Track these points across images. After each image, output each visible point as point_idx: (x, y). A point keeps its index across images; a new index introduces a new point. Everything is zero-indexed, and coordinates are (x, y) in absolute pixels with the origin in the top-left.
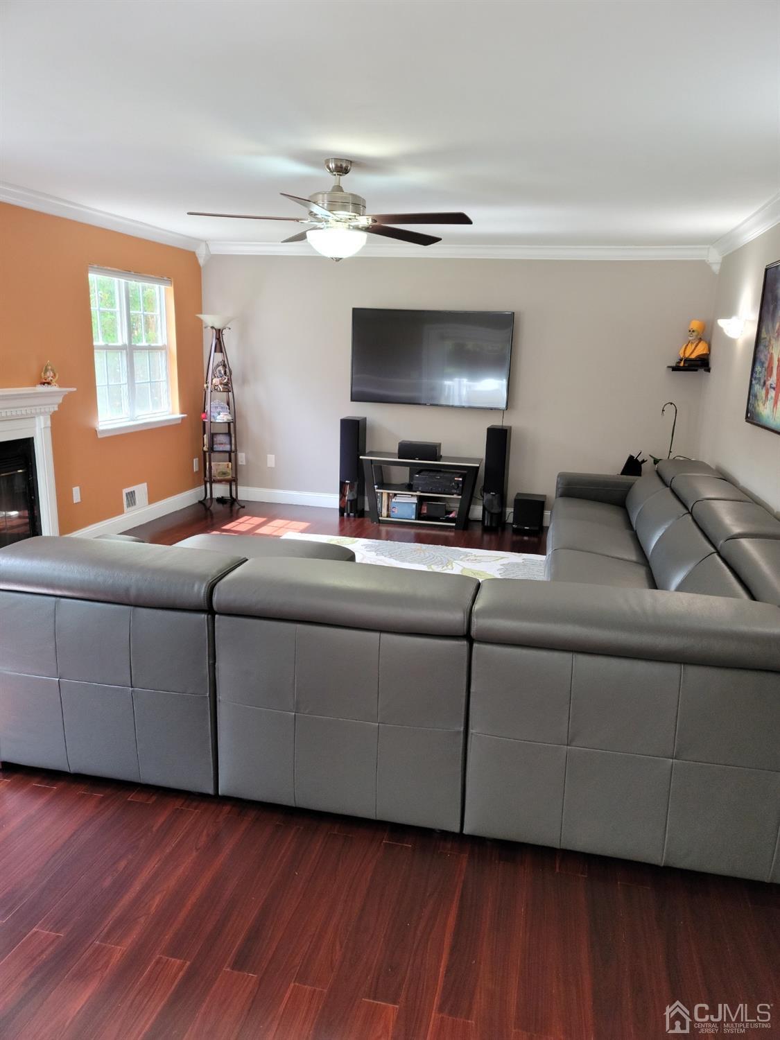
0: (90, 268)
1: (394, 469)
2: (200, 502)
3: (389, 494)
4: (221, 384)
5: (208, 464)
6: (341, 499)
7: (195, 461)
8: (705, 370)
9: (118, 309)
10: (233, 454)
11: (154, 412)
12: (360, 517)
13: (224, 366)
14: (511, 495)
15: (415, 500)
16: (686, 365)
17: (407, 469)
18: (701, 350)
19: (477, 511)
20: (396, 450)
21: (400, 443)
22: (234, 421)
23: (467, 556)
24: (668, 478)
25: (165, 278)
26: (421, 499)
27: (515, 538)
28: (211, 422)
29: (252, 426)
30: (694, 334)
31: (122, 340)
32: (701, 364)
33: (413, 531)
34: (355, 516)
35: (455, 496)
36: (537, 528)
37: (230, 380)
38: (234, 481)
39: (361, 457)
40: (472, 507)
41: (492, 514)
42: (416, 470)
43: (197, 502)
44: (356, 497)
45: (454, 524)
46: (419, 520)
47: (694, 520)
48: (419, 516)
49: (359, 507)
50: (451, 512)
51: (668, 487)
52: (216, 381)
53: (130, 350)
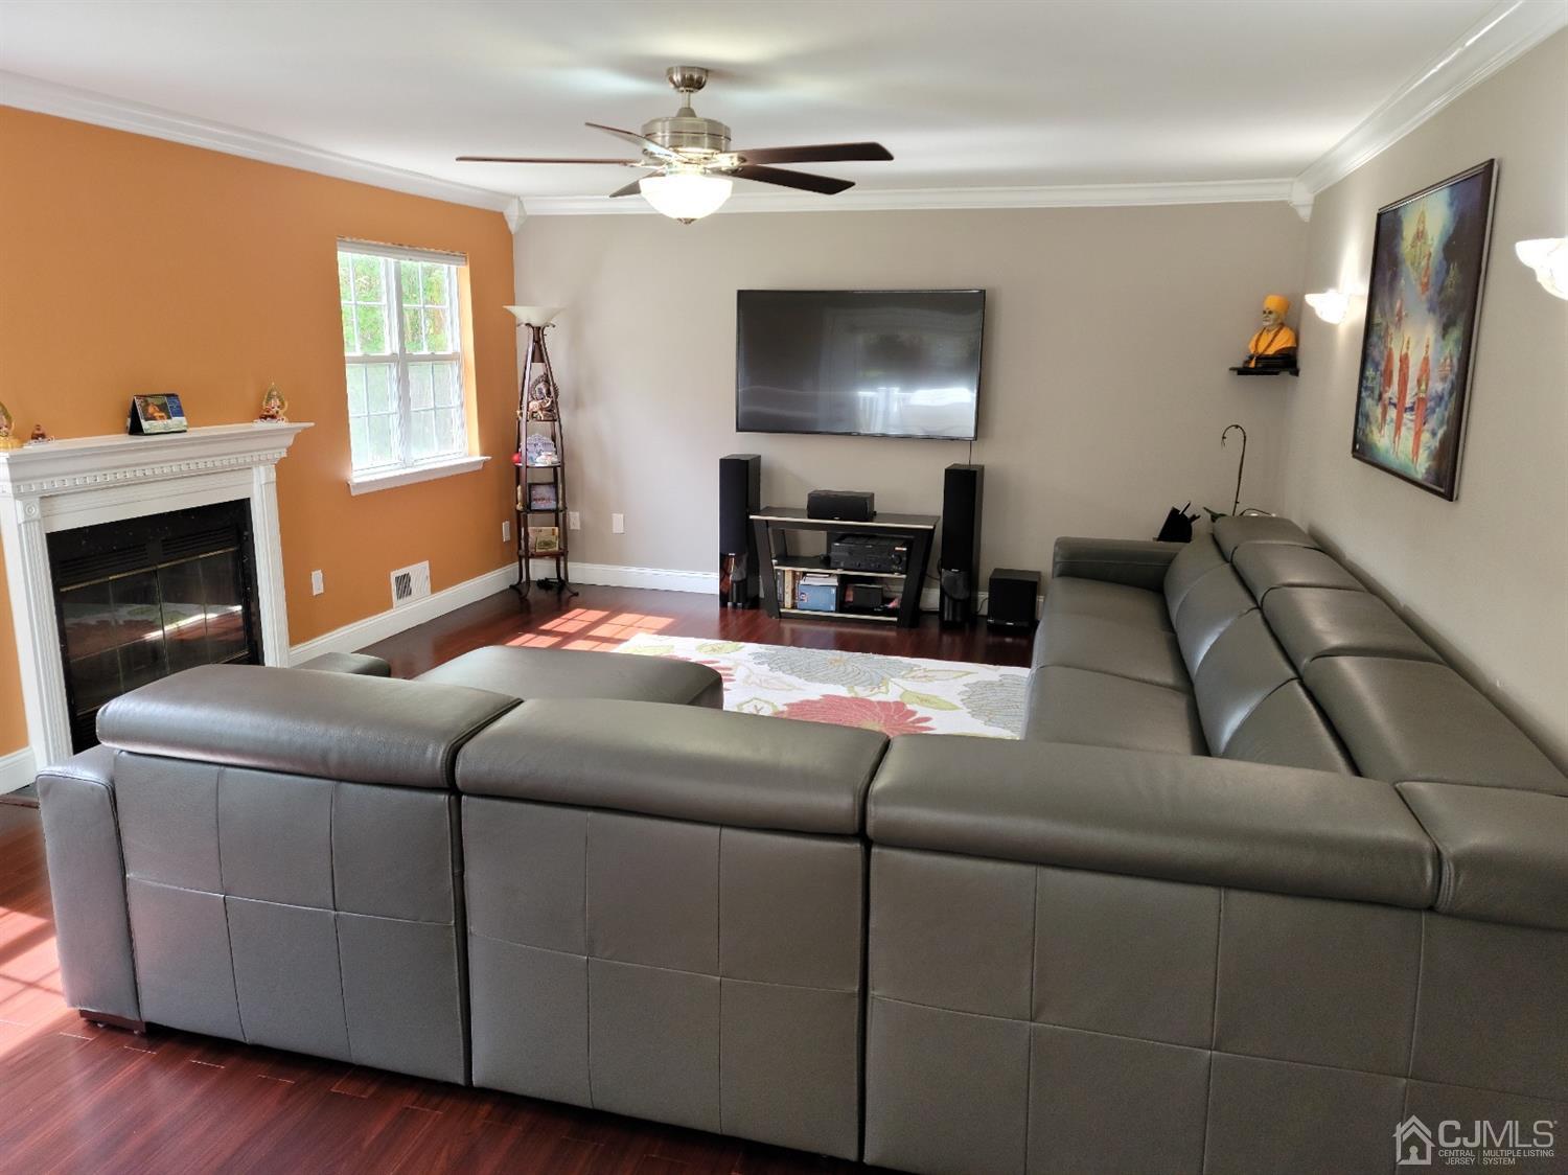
0: (338, 243)
1: (805, 534)
2: (511, 587)
3: (794, 572)
4: (541, 409)
5: (523, 530)
6: (721, 580)
7: (505, 526)
8: (1291, 373)
9: (384, 301)
10: (561, 514)
11: (441, 453)
12: (751, 608)
13: (547, 382)
14: (985, 573)
15: (834, 582)
16: (1260, 365)
17: (823, 534)
18: (1283, 341)
19: (932, 598)
20: (803, 503)
21: (809, 495)
22: (562, 465)
23: (912, 670)
24: (1228, 547)
25: (457, 253)
26: (843, 579)
27: (991, 640)
28: (527, 467)
29: (590, 471)
30: (1272, 316)
31: (391, 346)
32: (1284, 363)
33: (833, 630)
34: (743, 607)
35: (896, 575)
36: (1026, 624)
37: (555, 403)
38: (563, 554)
39: (751, 517)
40: (924, 590)
41: (955, 601)
42: (837, 535)
43: (506, 586)
44: (745, 576)
45: (895, 619)
46: (841, 612)
47: (1266, 622)
48: (842, 606)
49: (751, 593)
50: (890, 600)
51: (1228, 562)
52: (534, 405)
53: (403, 360)
